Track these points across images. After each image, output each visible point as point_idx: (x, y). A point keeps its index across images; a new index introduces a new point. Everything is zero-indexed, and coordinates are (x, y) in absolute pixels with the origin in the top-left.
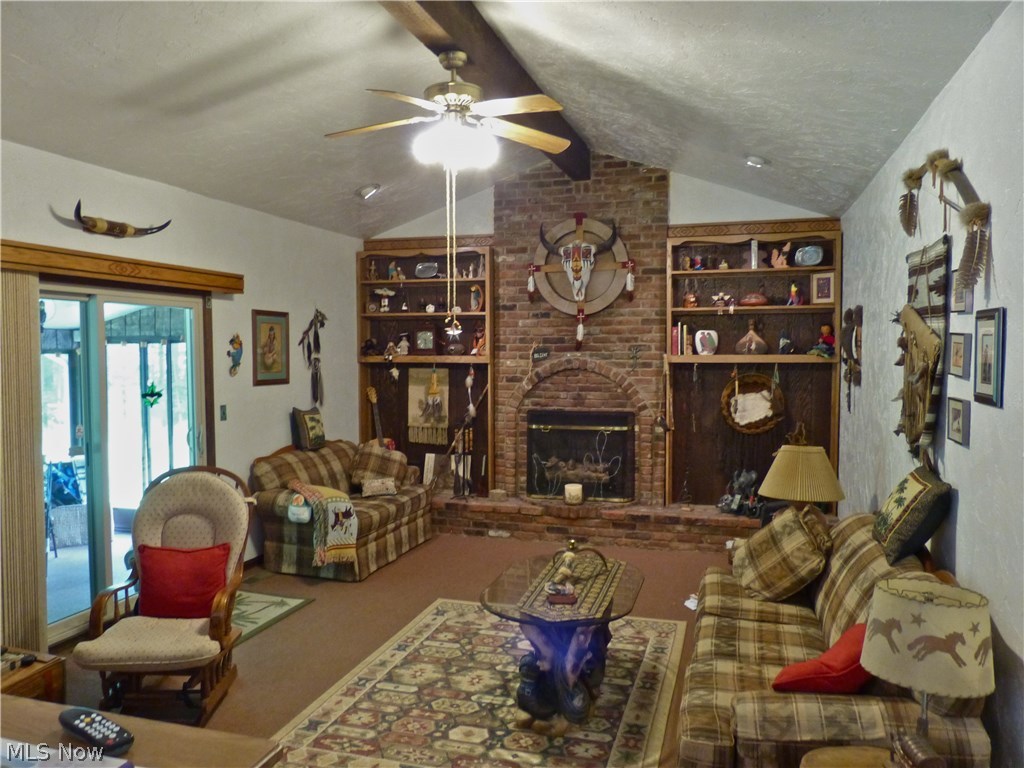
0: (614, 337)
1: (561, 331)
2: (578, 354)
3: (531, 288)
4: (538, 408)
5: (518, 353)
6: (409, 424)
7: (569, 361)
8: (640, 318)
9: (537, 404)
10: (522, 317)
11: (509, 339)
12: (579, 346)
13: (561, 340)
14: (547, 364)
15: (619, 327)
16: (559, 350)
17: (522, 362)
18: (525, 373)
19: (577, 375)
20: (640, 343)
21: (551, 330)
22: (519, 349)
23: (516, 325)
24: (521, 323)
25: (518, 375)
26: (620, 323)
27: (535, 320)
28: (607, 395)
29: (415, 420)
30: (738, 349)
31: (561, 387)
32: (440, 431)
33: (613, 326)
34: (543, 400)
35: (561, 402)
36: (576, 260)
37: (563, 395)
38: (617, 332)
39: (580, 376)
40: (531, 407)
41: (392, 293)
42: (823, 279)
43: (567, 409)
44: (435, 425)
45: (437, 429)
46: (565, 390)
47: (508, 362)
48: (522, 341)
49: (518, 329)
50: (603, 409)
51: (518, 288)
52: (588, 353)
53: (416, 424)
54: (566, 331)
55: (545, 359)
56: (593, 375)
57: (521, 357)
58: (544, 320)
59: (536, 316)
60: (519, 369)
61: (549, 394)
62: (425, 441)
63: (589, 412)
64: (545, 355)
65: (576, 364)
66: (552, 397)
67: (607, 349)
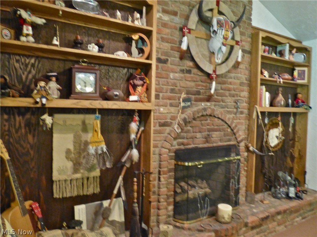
0: (227, 93)
1: (199, 85)
2: (208, 104)
3: (184, 47)
4: (182, 147)
5: (168, 102)
6: (54, 178)
7: (205, 109)
8: (239, 81)
9: (183, 144)
10: (173, 71)
11: (163, 88)
12: (209, 98)
13: (198, 93)
14: (189, 111)
15: (230, 86)
16: (197, 100)
17: (173, 109)
18: (173, 118)
19: (206, 120)
20: (239, 98)
21: (193, 84)
22: (170, 99)
23: (167, 77)
24: (172, 75)
25: (169, 120)
26: (231, 83)
27: (182, 75)
28: (222, 133)
29: (60, 172)
30: (276, 105)
31: (197, 129)
32: (91, 180)
33: (227, 85)
34: (185, 141)
35: (197, 141)
36: (227, 31)
37: (199, 135)
38: (229, 90)
39: (209, 121)
40: (177, 147)
41: (40, 21)
42: (301, 71)
43: (201, 146)
44: (86, 174)
45: (88, 179)
46: (200, 132)
47: (162, 109)
48: (172, 91)
49: (169, 80)
50: (220, 144)
51: (170, 45)
52: (213, 103)
53: (63, 177)
54: (202, 86)
55: (189, 106)
56: (216, 119)
57: (171, 105)
58: (188, 75)
59: (182, 71)
60: (169, 116)
61: (190, 135)
62: (75, 194)
63: (213, 147)
64: (189, 104)
65: (209, 112)
66: (192, 138)
67: (223, 101)
